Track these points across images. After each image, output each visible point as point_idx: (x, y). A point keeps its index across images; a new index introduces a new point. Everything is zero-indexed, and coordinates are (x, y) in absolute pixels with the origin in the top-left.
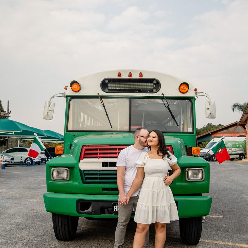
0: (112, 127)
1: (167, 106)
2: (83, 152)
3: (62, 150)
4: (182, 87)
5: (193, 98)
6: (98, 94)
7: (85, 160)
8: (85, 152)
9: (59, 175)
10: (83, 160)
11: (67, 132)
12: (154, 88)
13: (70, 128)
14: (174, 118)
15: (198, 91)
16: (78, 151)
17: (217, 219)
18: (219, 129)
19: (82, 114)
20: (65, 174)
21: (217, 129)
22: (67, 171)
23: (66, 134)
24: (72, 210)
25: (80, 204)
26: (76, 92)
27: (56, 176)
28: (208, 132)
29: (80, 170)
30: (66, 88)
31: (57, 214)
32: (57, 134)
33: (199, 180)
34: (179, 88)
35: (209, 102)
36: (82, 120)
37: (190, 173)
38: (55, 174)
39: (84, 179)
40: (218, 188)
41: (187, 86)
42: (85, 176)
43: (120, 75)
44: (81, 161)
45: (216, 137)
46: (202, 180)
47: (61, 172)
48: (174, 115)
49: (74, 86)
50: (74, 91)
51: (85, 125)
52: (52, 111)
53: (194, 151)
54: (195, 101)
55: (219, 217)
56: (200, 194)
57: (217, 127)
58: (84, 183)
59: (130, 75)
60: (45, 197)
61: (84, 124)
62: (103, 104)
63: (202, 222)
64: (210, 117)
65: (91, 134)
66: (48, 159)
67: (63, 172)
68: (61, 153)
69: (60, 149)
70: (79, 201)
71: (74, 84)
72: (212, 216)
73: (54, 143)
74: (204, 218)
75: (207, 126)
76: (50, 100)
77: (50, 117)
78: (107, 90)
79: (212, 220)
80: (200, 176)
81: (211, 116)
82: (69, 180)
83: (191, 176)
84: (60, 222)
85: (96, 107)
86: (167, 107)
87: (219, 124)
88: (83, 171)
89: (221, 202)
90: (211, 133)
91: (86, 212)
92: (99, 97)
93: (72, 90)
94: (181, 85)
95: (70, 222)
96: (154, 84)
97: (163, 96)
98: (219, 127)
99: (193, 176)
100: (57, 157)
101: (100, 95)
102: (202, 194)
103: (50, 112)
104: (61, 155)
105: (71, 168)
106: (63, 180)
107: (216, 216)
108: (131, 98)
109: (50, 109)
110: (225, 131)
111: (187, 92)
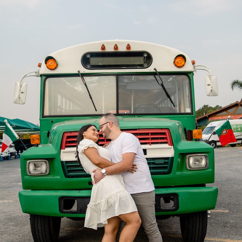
0: (96, 110)
1: (160, 82)
2: (65, 140)
3: (38, 139)
4: (177, 60)
5: (191, 72)
6: (79, 72)
7: (67, 149)
8: (66, 139)
9: (36, 169)
10: (64, 149)
11: (42, 118)
12: (145, 63)
13: (46, 113)
14: (169, 96)
15: (196, 64)
16: (58, 140)
17: (223, 214)
18: (218, 111)
19: (59, 97)
20: (43, 168)
21: (215, 111)
22: (46, 163)
23: (42, 120)
24: (54, 210)
25: (63, 202)
26: (52, 69)
27: (33, 170)
28: (204, 115)
29: (62, 162)
30: (40, 66)
31: (36, 215)
32: (28, 123)
33: (203, 167)
34: (174, 62)
35: (209, 76)
36: (59, 104)
37: (191, 160)
38: (32, 167)
39: (67, 172)
40: (220, 179)
41: (183, 59)
42: (67, 168)
43: (103, 48)
44: (62, 151)
45: (214, 121)
46: (206, 168)
47: (39, 165)
48: (169, 94)
49: (50, 62)
50: (50, 69)
51: (64, 109)
52: (24, 94)
53: (196, 134)
54: (194, 76)
55: (224, 211)
56: (204, 184)
57: (214, 109)
58: (67, 176)
59: (116, 47)
60: (20, 195)
61: (62, 109)
62: (85, 83)
63: (207, 218)
64: (211, 95)
65: (72, 119)
66: (18, 153)
67: (42, 164)
68: (38, 142)
69: (36, 138)
70: (61, 198)
71: (49, 60)
72: (216, 211)
73: (24, 135)
74: (209, 212)
75: (203, 108)
76: (21, 81)
77: (22, 101)
78: (89, 67)
79: (217, 215)
80: (203, 162)
81: (213, 93)
82: (49, 174)
83: (193, 163)
84: (39, 225)
85: (76, 88)
86: (161, 84)
87: (216, 106)
88: (65, 163)
89: (225, 194)
90: (208, 116)
91: (70, 211)
92: (80, 75)
93: (48, 68)
94: (176, 58)
95: (51, 224)
96: (144, 58)
97: (155, 71)
98: (217, 109)
99: (195, 164)
100: (33, 147)
101: (80, 72)
102: (206, 184)
103: (21, 94)
104: (37, 145)
105: (50, 160)
106: (42, 175)
107: (221, 211)
108: (117, 75)
109: (21, 91)
110: (225, 113)
111: (183, 65)
